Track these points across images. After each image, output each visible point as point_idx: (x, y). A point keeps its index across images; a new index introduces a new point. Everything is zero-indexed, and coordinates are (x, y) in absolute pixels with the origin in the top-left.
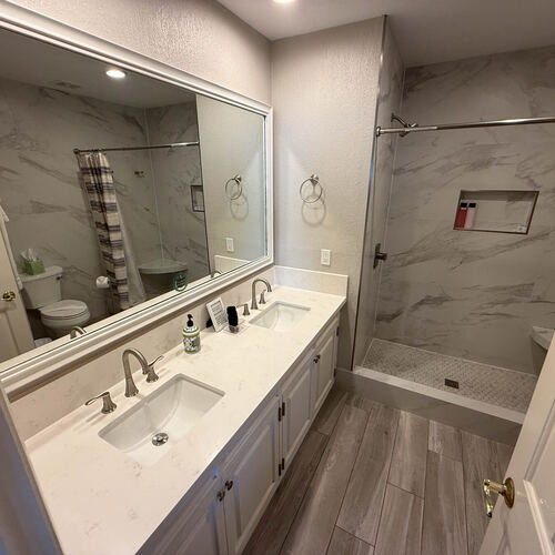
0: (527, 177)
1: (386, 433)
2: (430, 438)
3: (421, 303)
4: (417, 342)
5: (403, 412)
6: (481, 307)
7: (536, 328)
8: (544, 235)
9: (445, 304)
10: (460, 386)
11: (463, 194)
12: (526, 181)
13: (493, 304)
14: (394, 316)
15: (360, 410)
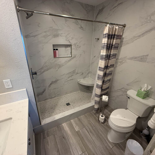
0: (68, 40)
1: (64, 138)
2: (74, 127)
3: (51, 84)
4: (53, 96)
5: (63, 124)
6: (66, 80)
7: (79, 80)
8: (75, 57)
9: (58, 82)
10: (70, 104)
11: (54, 46)
12: (68, 41)
13: (69, 77)
14: (43, 92)
15: (50, 137)
